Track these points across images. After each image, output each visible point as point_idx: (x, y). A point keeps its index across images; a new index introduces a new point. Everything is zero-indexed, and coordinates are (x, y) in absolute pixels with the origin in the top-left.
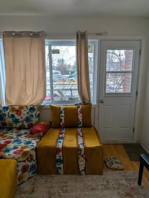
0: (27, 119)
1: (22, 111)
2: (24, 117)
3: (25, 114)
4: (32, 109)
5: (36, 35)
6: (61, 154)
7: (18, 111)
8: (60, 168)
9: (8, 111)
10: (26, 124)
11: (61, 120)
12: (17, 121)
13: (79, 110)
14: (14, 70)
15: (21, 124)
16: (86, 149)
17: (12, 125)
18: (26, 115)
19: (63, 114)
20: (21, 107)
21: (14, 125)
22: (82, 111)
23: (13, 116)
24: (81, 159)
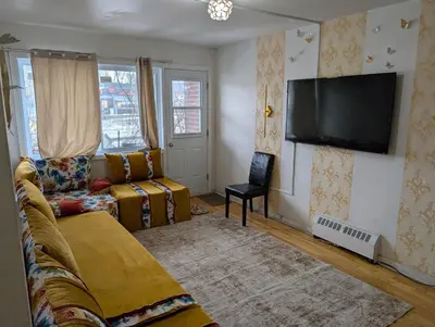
0: (78, 176)
1: (69, 164)
2: (73, 173)
3: (73, 168)
4: (82, 161)
5: (82, 57)
6: (148, 203)
7: (61, 165)
8: (146, 220)
9: (47, 166)
10: (76, 183)
11: (126, 172)
12: (62, 180)
13: (147, 156)
14: (51, 103)
15: (68, 183)
16: (174, 192)
17: (54, 187)
18: (75, 170)
19: (127, 164)
20: (65, 160)
21: (58, 186)
22: (151, 158)
23: (55, 173)
24: (170, 205)
